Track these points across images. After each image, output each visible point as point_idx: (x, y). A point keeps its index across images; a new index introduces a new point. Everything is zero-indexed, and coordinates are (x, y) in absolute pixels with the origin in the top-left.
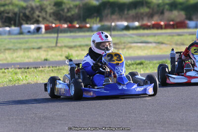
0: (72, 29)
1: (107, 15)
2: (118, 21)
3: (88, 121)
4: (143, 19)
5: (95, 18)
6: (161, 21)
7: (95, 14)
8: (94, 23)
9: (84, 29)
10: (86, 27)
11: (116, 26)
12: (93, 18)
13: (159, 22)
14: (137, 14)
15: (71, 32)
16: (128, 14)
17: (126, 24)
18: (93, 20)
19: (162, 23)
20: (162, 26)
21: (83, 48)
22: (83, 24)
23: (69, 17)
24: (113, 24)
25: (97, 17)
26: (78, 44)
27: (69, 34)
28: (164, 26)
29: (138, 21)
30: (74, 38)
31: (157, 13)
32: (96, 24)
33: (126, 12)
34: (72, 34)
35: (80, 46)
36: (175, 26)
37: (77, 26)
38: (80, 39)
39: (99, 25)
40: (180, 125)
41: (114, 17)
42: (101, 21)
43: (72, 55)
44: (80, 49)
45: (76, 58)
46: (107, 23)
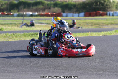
0: (3, 15)
1: (21, 9)
2: (27, 12)
3: (11, 63)
4: (40, 11)
5: (15, 10)
6: (49, 12)
7: (16, 8)
8: (14, 12)
9: (9, 15)
10: (11, 14)
11: (26, 14)
12: (14, 10)
13: (48, 13)
14: (37, 8)
15: (3, 16)
16: (32, 8)
17: (31, 13)
18: (14, 11)
19: (50, 14)
20: (49, 15)
21: (9, 25)
22: (9, 13)
23: (2, 9)
24: (25, 13)
25: (16, 9)
26: (6, 23)
27: (2, 18)
28: (50, 15)
29: (37, 12)
30: (4, 20)
31: (47, 8)
32: (16, 13)
33: (31, 7)
34: (3, 18)
35: (7, 24)
36: (56, 15)
37: (6, 14)
38: (7, 21)
39: (17, 14)
40: (59, 67)
41: (25, 10)
42: (18, 11)
43: (3, 29)
44: (7, 25)
45: (5, 30)
46: (22, 13)
